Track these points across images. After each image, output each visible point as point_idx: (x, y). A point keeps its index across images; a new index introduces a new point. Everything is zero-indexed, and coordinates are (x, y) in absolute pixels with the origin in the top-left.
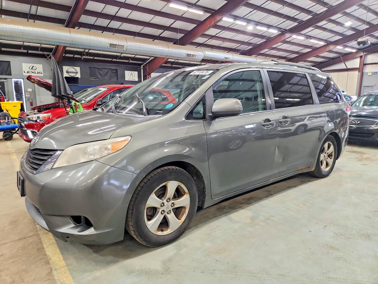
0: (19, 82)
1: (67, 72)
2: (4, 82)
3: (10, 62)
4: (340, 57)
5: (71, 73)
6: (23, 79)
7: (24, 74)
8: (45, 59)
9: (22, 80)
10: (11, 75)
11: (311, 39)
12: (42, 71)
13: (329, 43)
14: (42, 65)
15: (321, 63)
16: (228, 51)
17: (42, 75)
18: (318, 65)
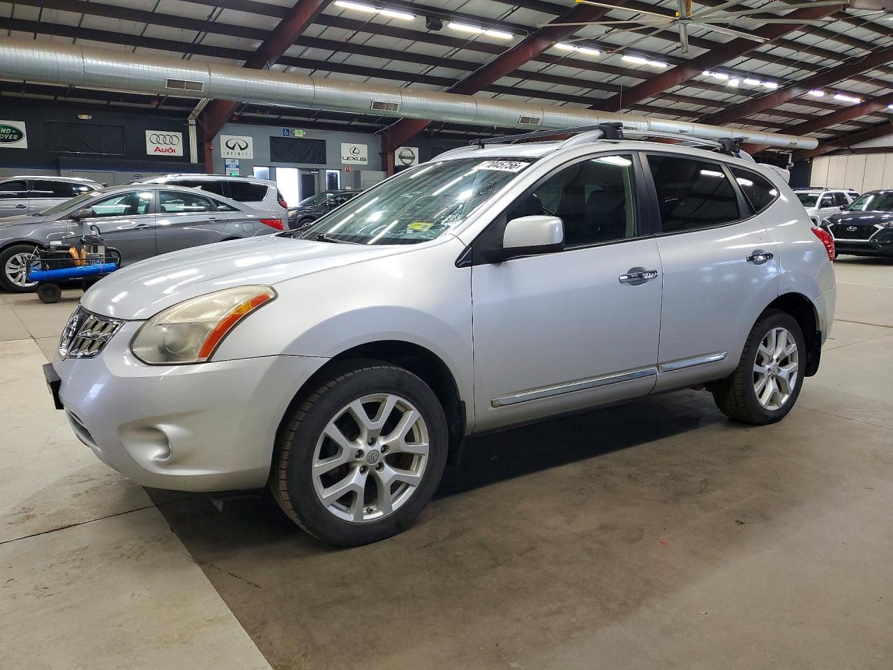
0: (335, 176)
1: (401, 157)
2: (313, 176)
3: (324, 141)
4: (887, 123)
5: (405, 158)
6: (340, 170)
7: (343, 162)
8: (372, 135)
9: (338, 172)
10: (324, 162)
11: (836, 94)
12: (366, 156)
13: (869, 99)
14: (366, 146)
15: (852, 132)
16: (676, 117)
17: (366, 163)
18: (843, 136)
